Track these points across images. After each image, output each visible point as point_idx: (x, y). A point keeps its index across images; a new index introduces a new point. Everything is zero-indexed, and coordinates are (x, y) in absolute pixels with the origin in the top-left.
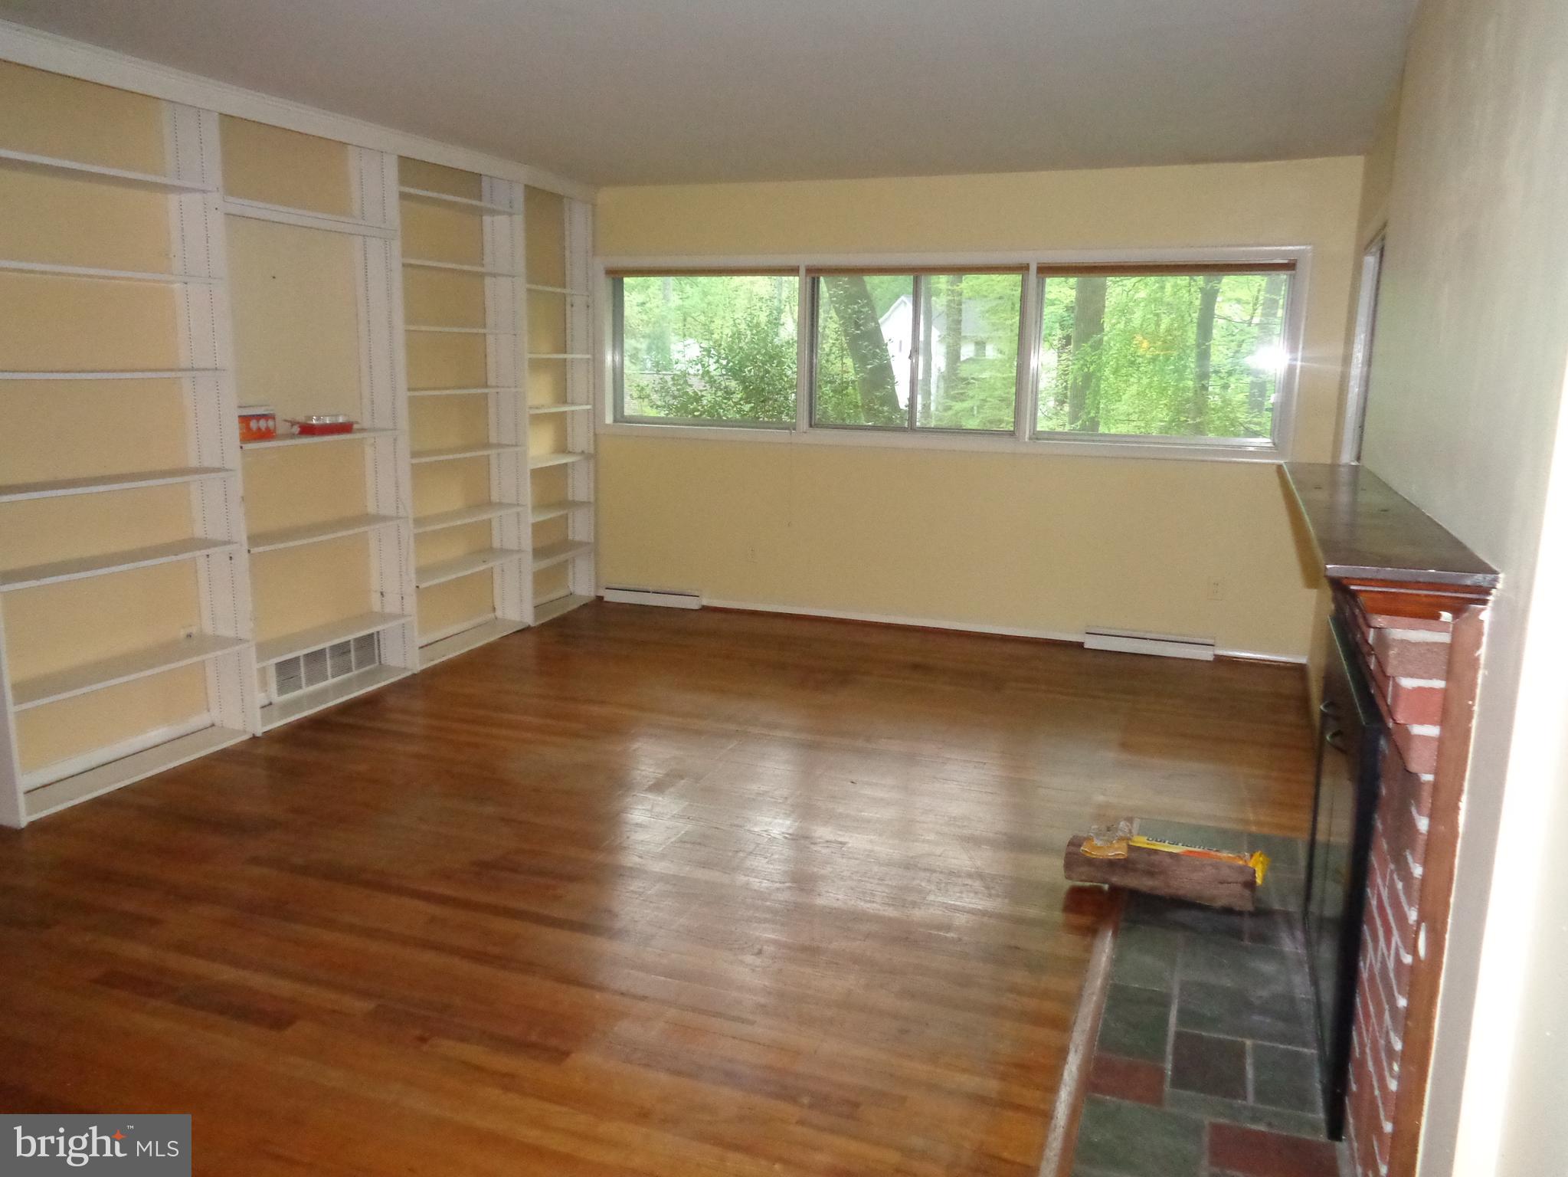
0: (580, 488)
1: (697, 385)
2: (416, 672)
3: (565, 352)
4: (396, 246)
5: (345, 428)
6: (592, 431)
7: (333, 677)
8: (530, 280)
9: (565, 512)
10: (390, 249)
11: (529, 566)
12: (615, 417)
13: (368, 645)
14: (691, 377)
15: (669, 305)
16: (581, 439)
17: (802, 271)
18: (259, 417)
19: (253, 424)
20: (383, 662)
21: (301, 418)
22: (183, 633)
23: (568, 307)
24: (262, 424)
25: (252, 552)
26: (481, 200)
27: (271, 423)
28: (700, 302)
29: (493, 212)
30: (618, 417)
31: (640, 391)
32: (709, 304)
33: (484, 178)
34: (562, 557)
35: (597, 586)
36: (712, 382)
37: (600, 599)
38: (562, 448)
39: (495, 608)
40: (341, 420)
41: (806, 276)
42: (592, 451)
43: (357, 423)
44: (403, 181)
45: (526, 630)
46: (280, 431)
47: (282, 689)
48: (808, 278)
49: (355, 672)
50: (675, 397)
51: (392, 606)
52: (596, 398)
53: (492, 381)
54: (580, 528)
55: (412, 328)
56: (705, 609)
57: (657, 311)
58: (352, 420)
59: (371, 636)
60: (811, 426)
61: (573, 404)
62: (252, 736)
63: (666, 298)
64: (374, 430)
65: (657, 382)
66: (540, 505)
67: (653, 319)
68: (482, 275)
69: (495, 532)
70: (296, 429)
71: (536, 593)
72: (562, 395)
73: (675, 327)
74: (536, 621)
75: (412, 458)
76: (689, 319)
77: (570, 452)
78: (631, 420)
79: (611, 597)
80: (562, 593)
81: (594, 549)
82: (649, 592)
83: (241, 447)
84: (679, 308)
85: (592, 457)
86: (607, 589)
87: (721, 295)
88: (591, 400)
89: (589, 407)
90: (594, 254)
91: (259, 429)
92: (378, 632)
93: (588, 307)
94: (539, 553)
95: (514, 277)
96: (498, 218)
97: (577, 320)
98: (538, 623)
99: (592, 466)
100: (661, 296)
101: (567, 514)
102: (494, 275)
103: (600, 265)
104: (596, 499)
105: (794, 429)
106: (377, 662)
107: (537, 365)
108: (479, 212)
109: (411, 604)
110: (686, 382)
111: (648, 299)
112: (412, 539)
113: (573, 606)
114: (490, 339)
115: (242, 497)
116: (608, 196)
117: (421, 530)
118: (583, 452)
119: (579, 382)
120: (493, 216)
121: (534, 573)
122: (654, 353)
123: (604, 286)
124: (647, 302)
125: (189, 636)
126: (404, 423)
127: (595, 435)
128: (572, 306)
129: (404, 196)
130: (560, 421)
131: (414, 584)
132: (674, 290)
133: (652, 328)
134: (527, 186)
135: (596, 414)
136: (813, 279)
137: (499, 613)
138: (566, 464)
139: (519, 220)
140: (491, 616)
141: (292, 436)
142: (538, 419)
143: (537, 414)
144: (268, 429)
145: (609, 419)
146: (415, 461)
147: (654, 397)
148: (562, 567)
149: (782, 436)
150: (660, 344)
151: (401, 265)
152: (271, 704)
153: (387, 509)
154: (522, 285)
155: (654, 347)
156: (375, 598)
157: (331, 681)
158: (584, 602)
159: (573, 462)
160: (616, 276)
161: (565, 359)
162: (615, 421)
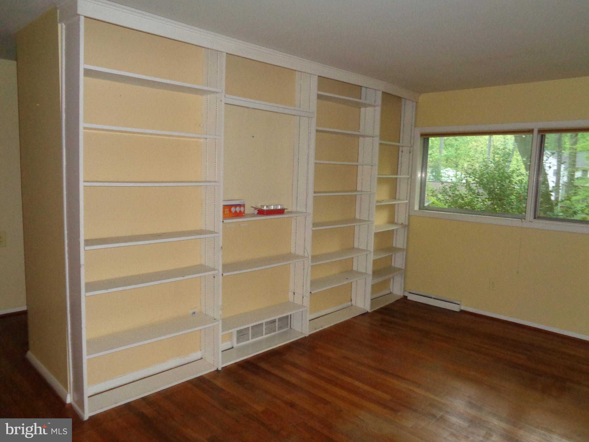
0: (399, 242)
1: (463, 191)
2: (306, 336)
3: (397, 175)
4: (314, 121)
5: (281, 212)
6: (407, 213)
7: (266, 334)
8: (381, 139)
9: (390, 254)
10: (311, 122)
11: (370, 281)
12: (420, 206)
13: (285, 321)
14: (458, 186)
15: (441, 155)
16: (401, 217)
17: (536, 132)
18: (236, 206)
19: (233, 209)
20: (292, 327)
21: (259, 206)
22: (191, 311)
23: (400, 152)
24: (238, 209)
25: (224, 275)
26: (361, 99)
27: (242, 209)
28: (454, 153)
29: (366, 105)
30: (422, 206)
31: (432, 193)
32: (459, 154)
33: (363, 88)
34: (387, 277)
35: (404, 291)
36: (470, 189)
37: (405, 297)
38: (392, 221)
39: (352, 300)
40: (279, 207)
41: (538, 134)
42: (407, 223)
43: (287, 209)
44: (319, 89)
45: (366, 314)
46: (247, 212)
47: (238, 341)
48: (539, 135)
49: (277, 332)
50: (450, 196)
51: (298, 300)
52: (410, 197)
53: (359, 189)
54: (398, 262)
55: (318, 162)
56: (462, 312)
57: (437, 157)
58: (285, 207)
59: (287, 317)
60: (535, 218)
61: (399, 200)
62: (216, 369)
63: (440, 152)
64: (297, 212)
65: (441, 188)
66: (378, 250)
67: (435, 160)
68: (358, 136)
69: (355, 264)
70: (256, 212)
71: (373, 292)
72: (393, 196)
73: (443, 163)
74: (371, 308)
75: (313, 227)
76: (449, 160)
77: (395, 223)
78: (428, 208)
79: (411, 297)
80: (387, 292)
81: (404, 272)
82: (432, 298)
83: (223, 221)
84: (445, 156)
85: (406, 226)
86: (409, 293)
87: (464, 150)
88: (408, 198)
89: (407, 201)
90: (415, 126)
91: (236, 212)
92: (291, 315)
93: (410, 152)
94: (376, 273)
95: (373, 137)
96: (369, 109)
97: (404, 159)
98: (372, 310)
99: (406, 230)
100: (438, 151)
101: (392, 255)
102: (364, 136)
103: (418, 132)
104: (407, 247)
105: (524, 219)
106: (289, 326)
107: (380, 181)
108: (359, 105)
109: (307, 302)
110: (456, 189)
111: (433, 153)
112: (310, 267)
113: (391, 301)
114: (360, 168)
115: (222, 247)
116: (423, 98)
117: (315, 264)
118: (402, 224)
119: (403, 189)
120: (366, 108)
121: (372, 285)
122: (434, 173)
123: (419, 142)
124: (432, 154)
125: (194, 313)
126: (310, 210)
127: (409, 216)
128: (402, 152)
129: (319, 97)
130: (392, 209)
131: (309, 290)
132: (444, 149)
133: (433, 164)
134: (384, 93)
135: (410, 205)
136: (542, 136)
137: (353, 302)
138: (393, 230)
139: (378, 109)
140: (350, 303)
141: (253, 215)
142: (379, 208)
143: (381, 205)
144: (240, 211)
145: (416, 208)
146: (314, 229)
147: (440, 196)
148: (388, 281)
149: (516, 222)
150: (437, 170)
151: (315, 131)
152: (232, 348)
153: (300, 252)
154: (377, 141)
155: (434, 171)
156: (291, 294)
157: (264, 336)
158: (397, 299)
159: (397, 229)
160: (426, 137)
161: (397, 178)
162: (420, 209)
